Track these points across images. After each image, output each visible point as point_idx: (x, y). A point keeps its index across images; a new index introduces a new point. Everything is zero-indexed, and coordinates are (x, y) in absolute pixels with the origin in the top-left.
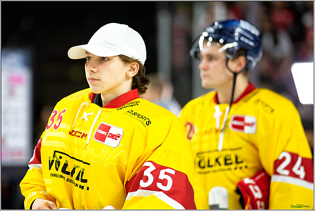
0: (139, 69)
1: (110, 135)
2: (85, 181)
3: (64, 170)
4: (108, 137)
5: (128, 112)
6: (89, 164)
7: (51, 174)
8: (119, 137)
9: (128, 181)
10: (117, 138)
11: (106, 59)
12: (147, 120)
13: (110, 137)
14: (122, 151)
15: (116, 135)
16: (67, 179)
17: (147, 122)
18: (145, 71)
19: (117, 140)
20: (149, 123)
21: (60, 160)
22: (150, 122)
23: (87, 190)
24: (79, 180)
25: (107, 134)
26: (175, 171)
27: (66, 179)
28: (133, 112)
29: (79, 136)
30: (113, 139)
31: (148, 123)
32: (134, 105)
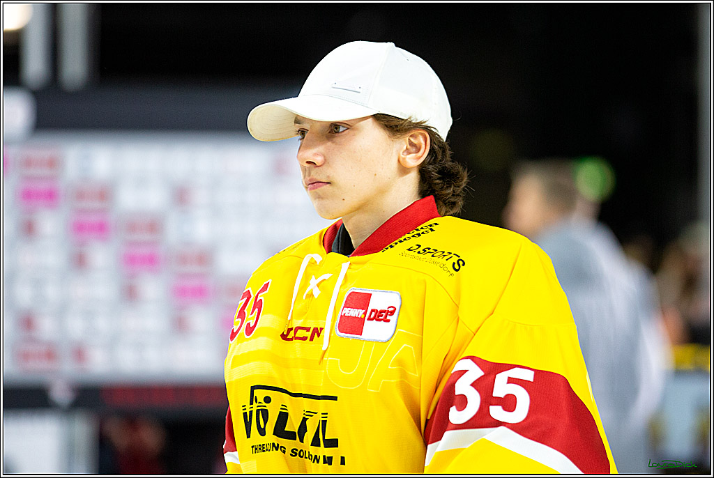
0: (431, 145)
1: (373, 314)
2: (333, 443)
3: (280, 431)
4: (368, 319)
5: (409, 250)
6: (335, 398)
7: (253, 447)
8: (392, 313)
9: (429, 418)
10: (388, 317)
11: (341, 129)
12: (455, 259)
13: (372, 320)
14: (405, 345)
15: (384, 311)
16: (292, 451)
17: (454, 263)
18: (448, 153)
19: (388, 321)
20: (459, 265)
21: (268, 407)
22: (461, 263)
23: (341, 464)
24: (319, 446)
25: (365, 313)
26: (533, 373)
27: (288, 451)
28: (421, 249)
29: (304, 338)
30: (380, 320)
31: (457, 267)
32: (423, 233)
